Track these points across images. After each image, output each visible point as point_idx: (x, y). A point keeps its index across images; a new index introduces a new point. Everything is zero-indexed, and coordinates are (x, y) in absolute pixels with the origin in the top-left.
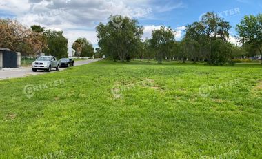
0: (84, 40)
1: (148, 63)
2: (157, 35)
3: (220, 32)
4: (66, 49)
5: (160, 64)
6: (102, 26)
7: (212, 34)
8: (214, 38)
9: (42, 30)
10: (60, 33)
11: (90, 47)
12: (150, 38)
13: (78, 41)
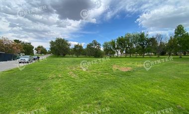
0: (42, 47)
1: (73, 57)
2: (76, 46)
3: (98, 47)
4: (33, 51)
5: (78, 57)
6: (52, 42)
7: (96, 47)
8: (96, 49)
9: (20, 42)
10: (29, 44)
11: (45, 50)
12: (74, 47)
13: (39, 47)
